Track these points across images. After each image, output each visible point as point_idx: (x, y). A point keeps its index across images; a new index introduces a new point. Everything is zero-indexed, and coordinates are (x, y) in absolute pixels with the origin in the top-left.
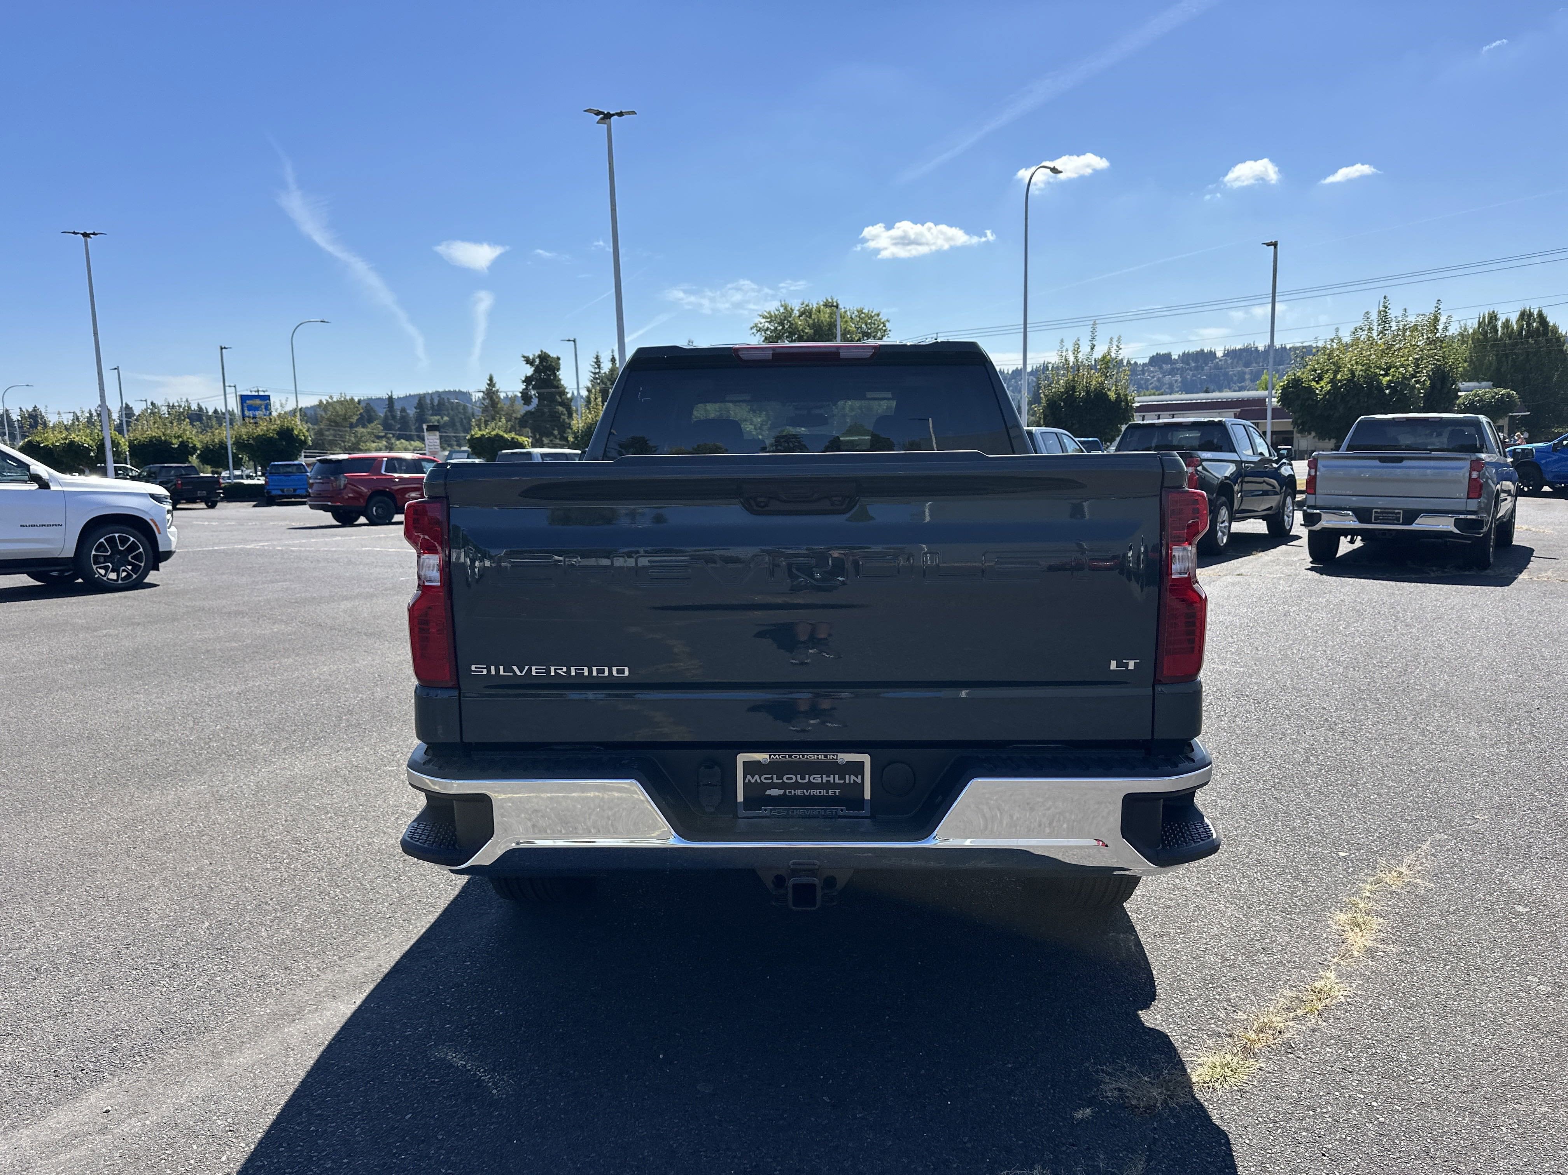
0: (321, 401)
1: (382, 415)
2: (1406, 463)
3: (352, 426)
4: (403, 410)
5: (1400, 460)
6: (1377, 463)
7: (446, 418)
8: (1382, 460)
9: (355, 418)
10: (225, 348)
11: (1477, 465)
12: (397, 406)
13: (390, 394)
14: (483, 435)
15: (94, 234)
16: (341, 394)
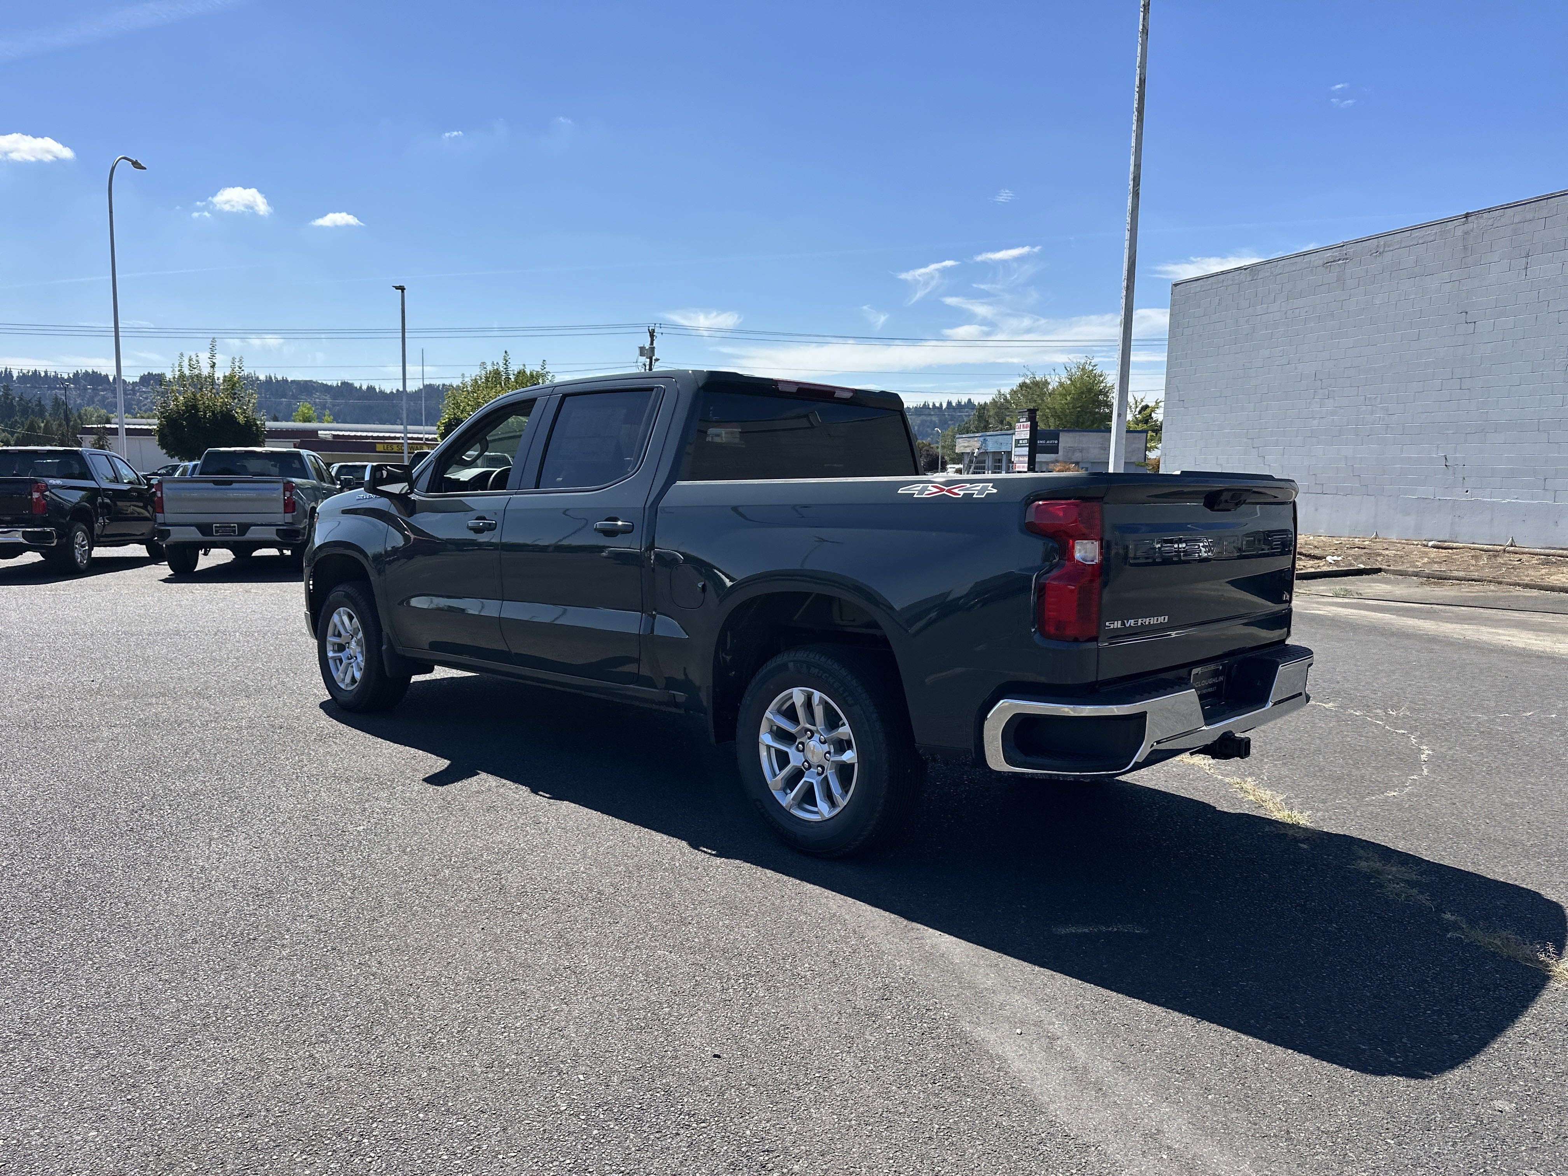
2: (235, 485)
5: (230, 483)
6: (211, 485)
8: (216, 483)
11: (289, 487)
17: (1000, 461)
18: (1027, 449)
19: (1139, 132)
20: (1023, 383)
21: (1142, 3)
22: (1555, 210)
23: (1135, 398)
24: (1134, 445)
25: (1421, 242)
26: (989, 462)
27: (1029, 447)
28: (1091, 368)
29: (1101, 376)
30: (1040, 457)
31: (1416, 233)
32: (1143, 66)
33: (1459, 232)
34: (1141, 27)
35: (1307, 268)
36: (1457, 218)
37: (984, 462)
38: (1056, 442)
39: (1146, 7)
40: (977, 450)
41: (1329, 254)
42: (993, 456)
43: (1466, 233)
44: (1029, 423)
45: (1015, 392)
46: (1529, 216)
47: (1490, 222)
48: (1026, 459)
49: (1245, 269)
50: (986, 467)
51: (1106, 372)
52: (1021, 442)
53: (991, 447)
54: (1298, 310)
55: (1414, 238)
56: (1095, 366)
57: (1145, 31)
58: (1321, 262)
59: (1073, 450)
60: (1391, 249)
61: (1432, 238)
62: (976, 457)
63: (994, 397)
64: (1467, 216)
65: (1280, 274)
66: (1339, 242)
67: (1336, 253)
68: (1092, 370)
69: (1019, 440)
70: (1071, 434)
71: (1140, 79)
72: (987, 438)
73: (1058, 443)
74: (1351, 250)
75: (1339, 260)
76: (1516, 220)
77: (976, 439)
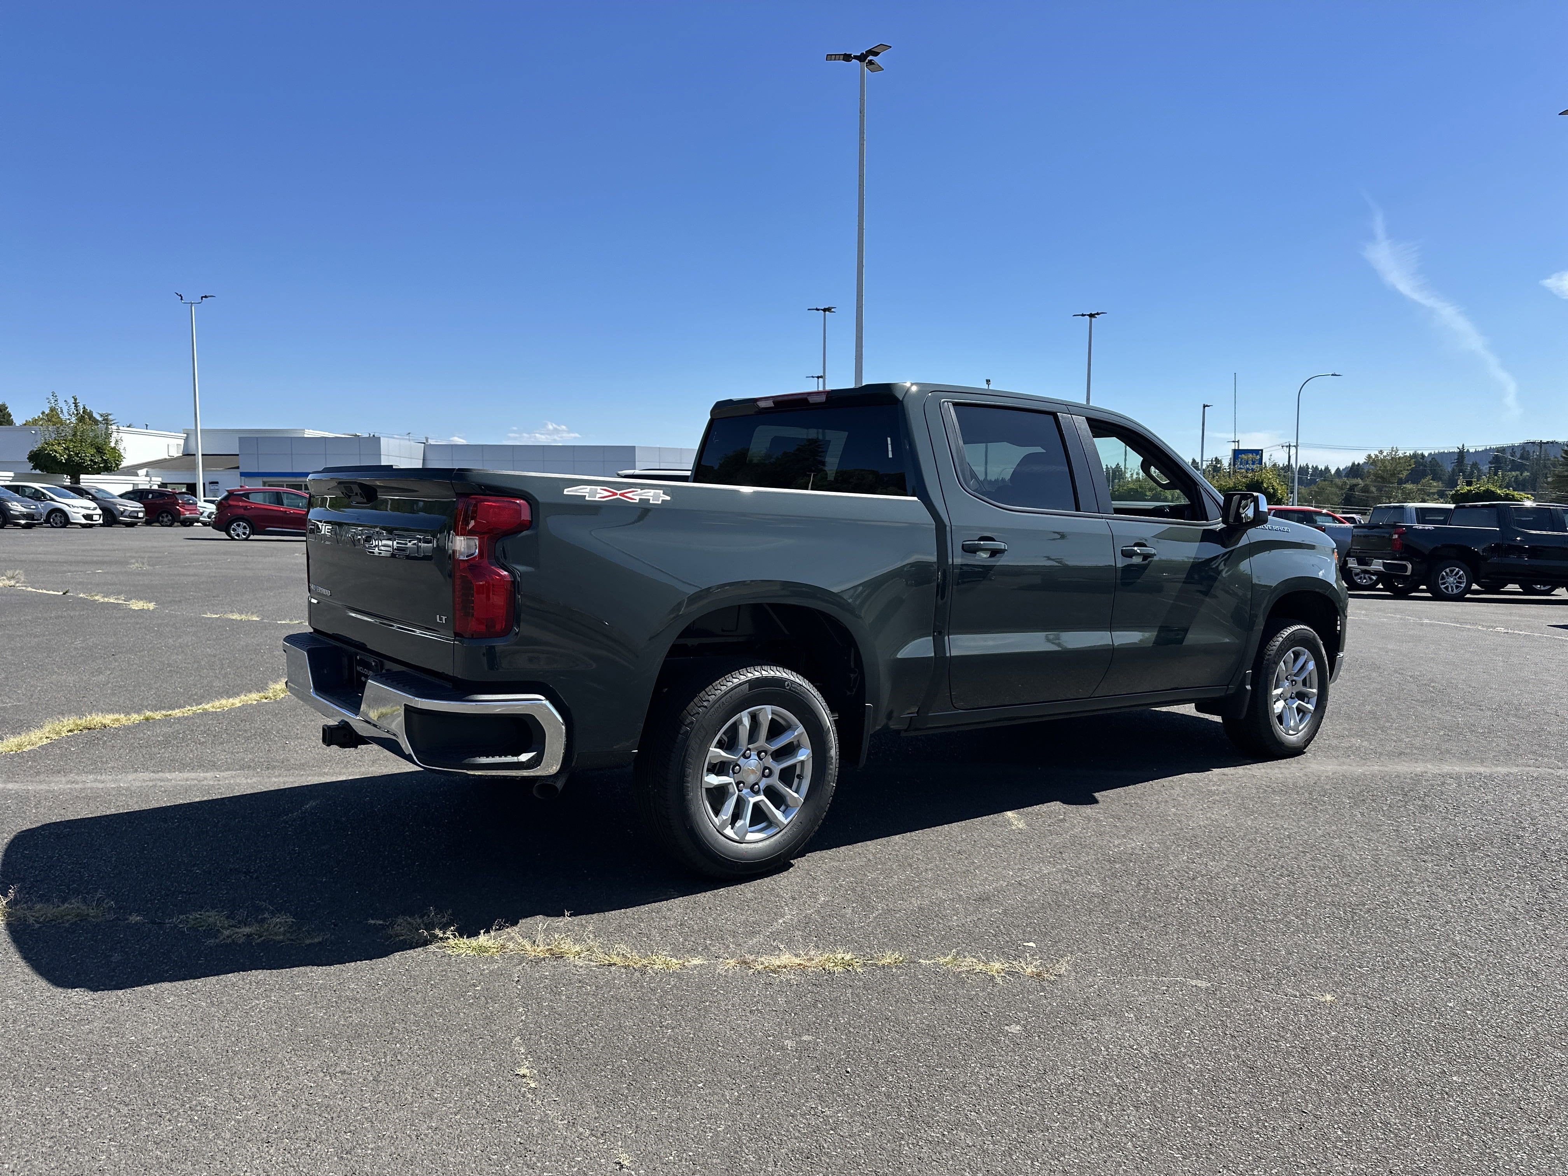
0: (1370, 455)
1: (1450, 470)
3: (1401, 482)
4: (1475, 465)
7: (1526, 474)
9: (1405, 473)
10: (1207, 406)
12: (1468, 462)
13: (1461, 447)
14: (1470, 491)
15: (1098, 314)
16: (1393, 448)
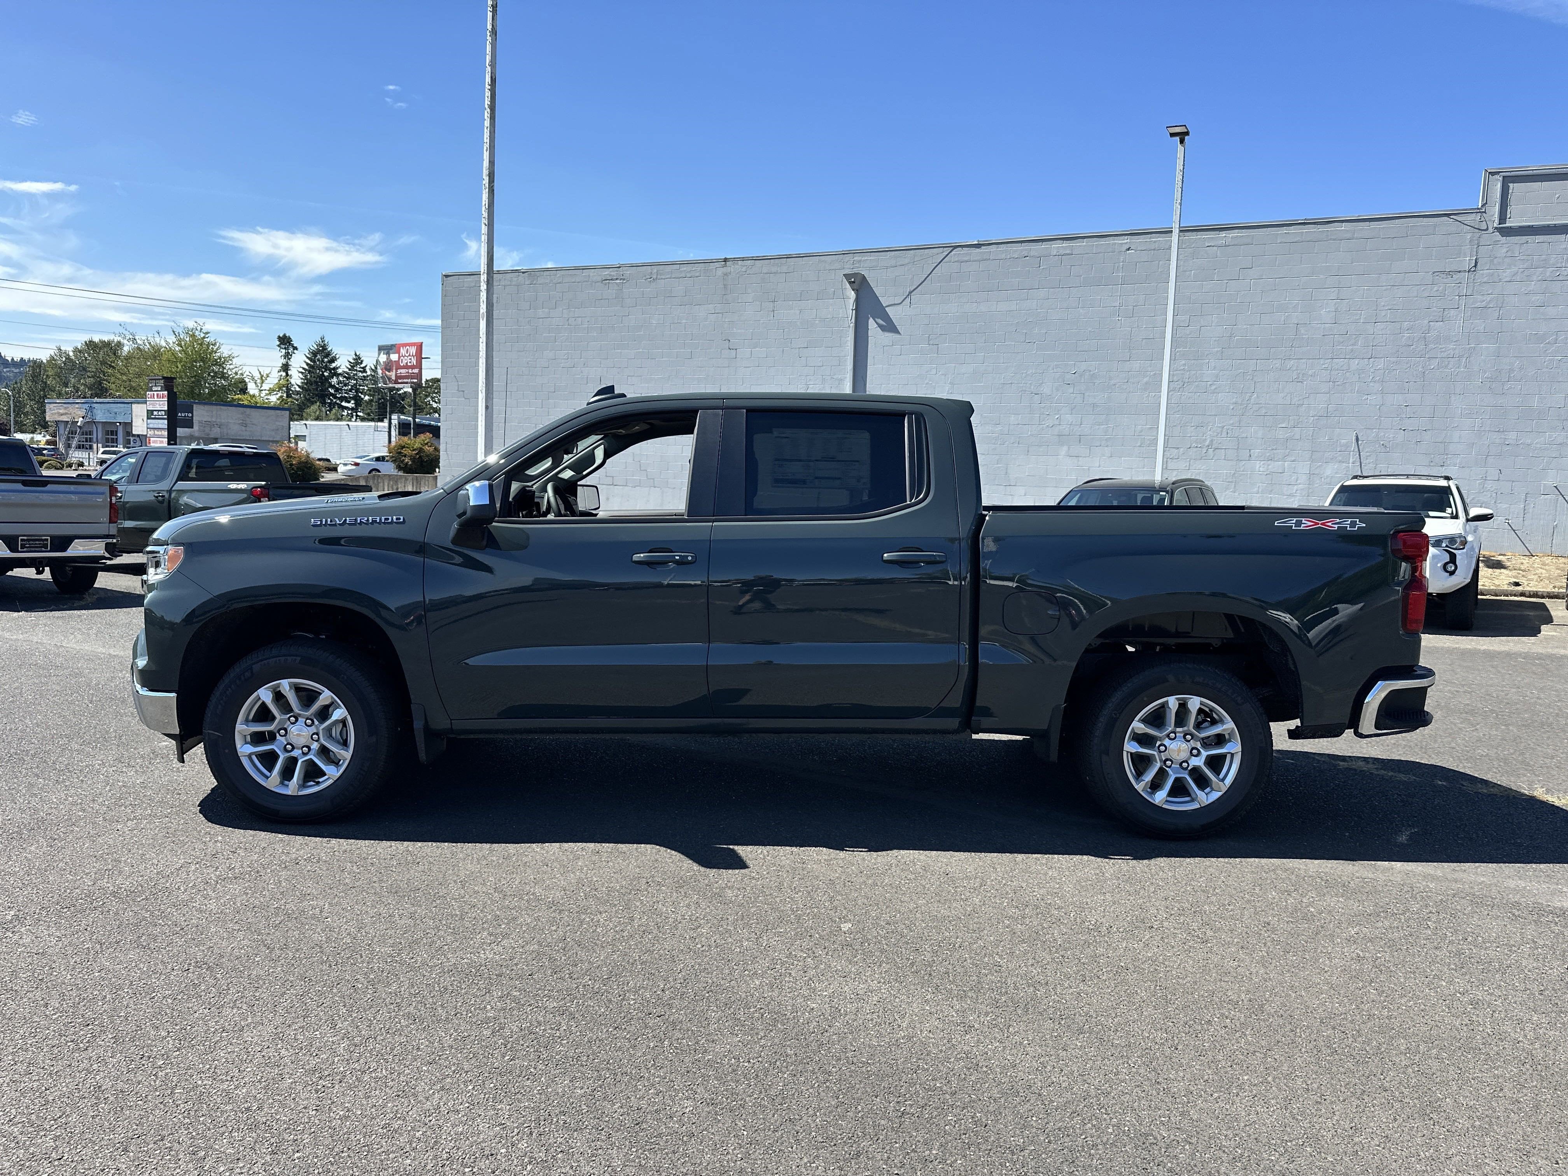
17: (114, 433)
18: (166, 422)
19: (492, 130)
20: (90, 342)
21: (490, 3)
22: (792, 267)
23: (260, 373)
24: (278, 423)
25: (688, 275)
26: (98, 433)
27: (168, 419)
28: (202, 335)
29: (214, 345)
30: (181, 432)
31: (684, 268)
32: (493, 64)
33: (720, 272)
34: (489, 27)
35: (586, 281)
36: (718, 261)
37: (91, 433)
38: (190, 415)
39: (494, 7)
40: (81, 419)
41: (607, 272)
42: (103, 427)
43: (726, 274)
44: (166, 393)
45: (80, 352)
46: (774, 269)
47: (744, 269)
48: (166, 433)
49: (523, 273)
50: (95, 440)
51: (219, 340)
52: (155, 413)
53: (101, 415)
54: (580, 319)
55: (681, 271)
56: (207, 333)
57: (494, 32)
58: (599, 279)
59: (211, 425)
60: (663, 277)
61: (697, 274)
62: (80, 427)
63: (53, 354)
64: (725, 260)
65: (560, 283)
66: (616, 263)
67: (614, 273)
68: (204, 337)
69: (153, 411)
70: (207, 407)
71: (491, 77)
72: (95, 405)
73: (192, 417)
74: (628, 272)
75: (617, 279)
76: (765, 271)
77: (77, 406)
